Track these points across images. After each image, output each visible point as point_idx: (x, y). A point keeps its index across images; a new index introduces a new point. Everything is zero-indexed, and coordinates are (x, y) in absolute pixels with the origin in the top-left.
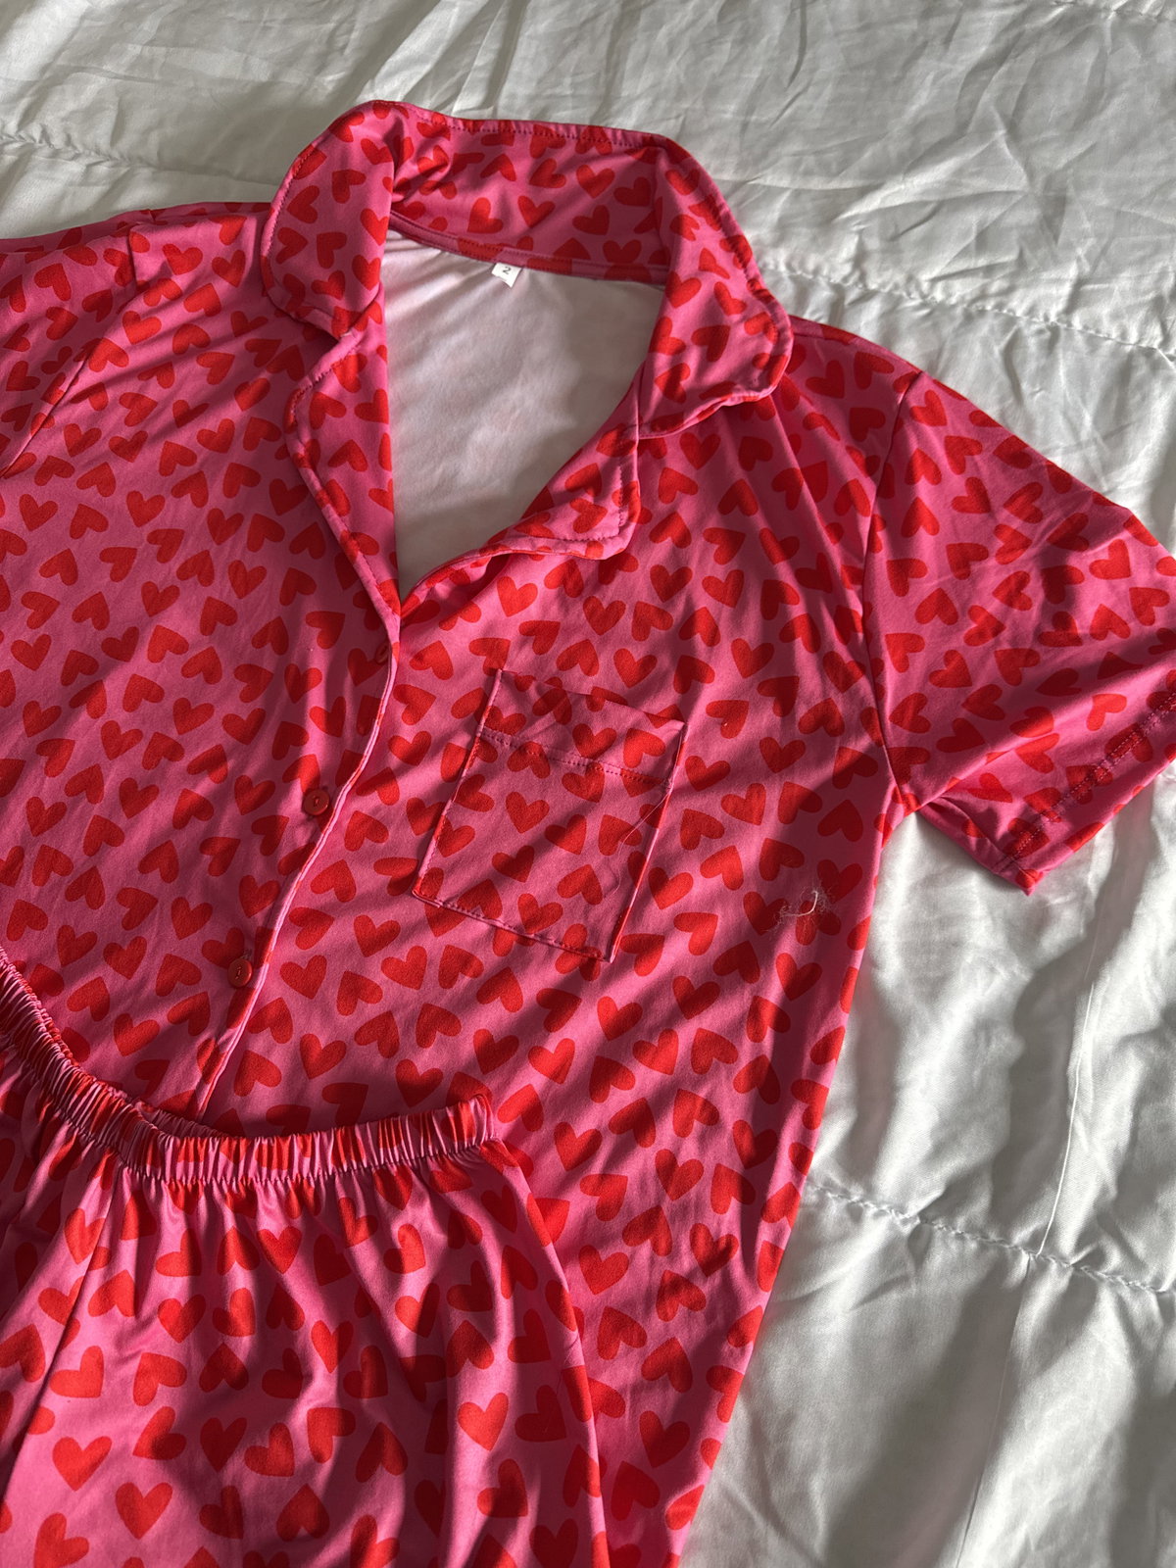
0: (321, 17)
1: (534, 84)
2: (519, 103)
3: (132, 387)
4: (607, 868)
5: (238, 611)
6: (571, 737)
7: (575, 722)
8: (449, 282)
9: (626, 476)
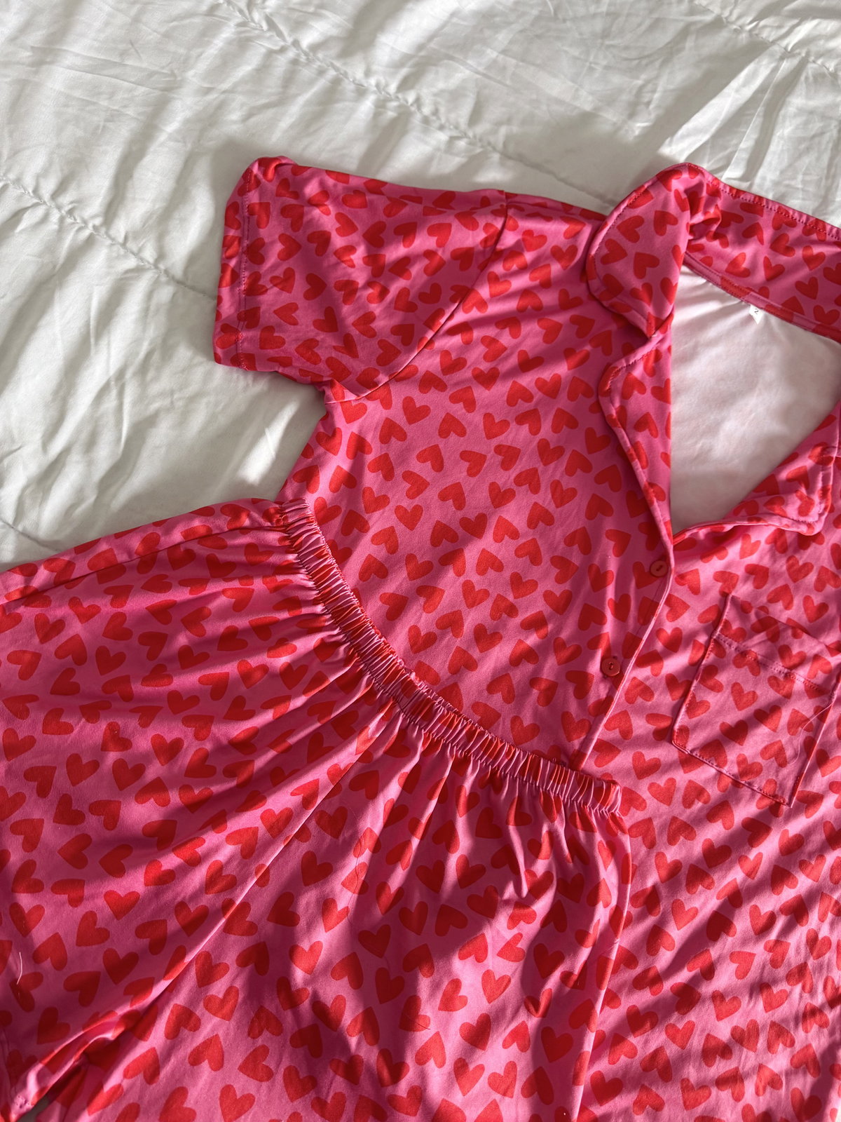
0: (633, 71)
1: (778, 173)
2: (768, 184)
3: (491, 331)
4: (792, 743)
5: (555, 516)
6: (777, 652)
7: (781, 643)
8: (713, 306)
9: (825, 479)
